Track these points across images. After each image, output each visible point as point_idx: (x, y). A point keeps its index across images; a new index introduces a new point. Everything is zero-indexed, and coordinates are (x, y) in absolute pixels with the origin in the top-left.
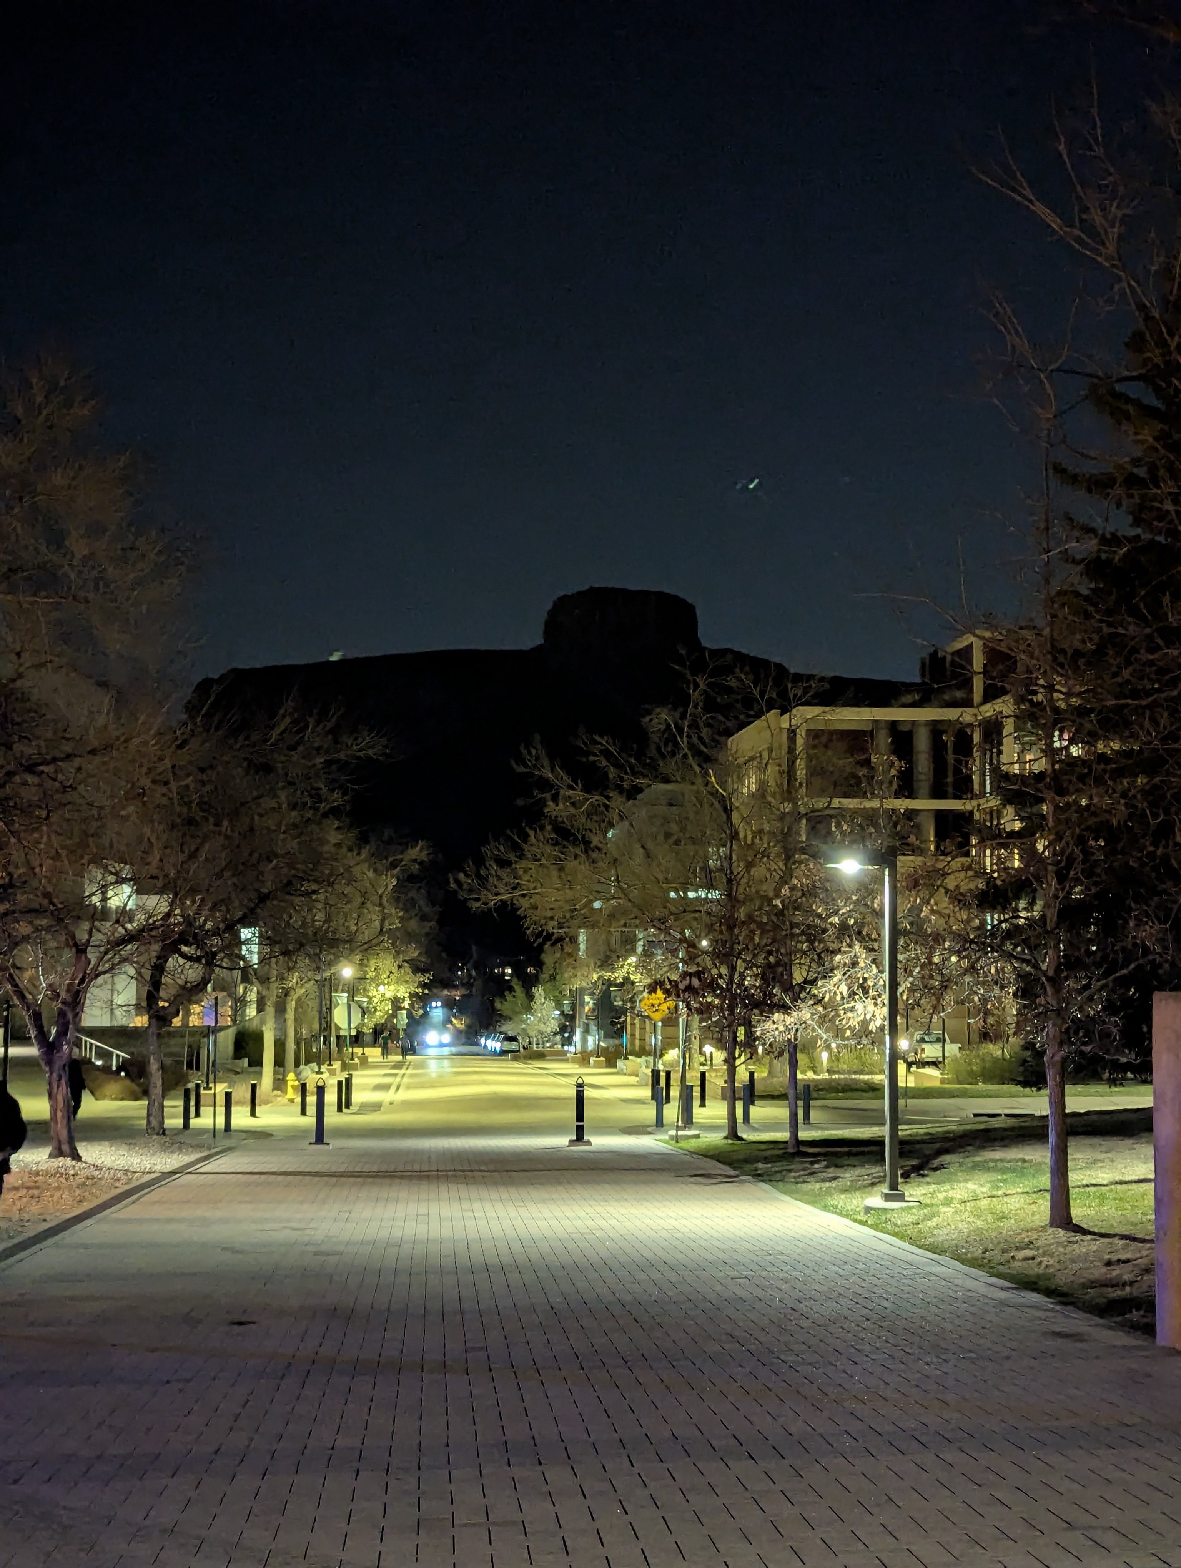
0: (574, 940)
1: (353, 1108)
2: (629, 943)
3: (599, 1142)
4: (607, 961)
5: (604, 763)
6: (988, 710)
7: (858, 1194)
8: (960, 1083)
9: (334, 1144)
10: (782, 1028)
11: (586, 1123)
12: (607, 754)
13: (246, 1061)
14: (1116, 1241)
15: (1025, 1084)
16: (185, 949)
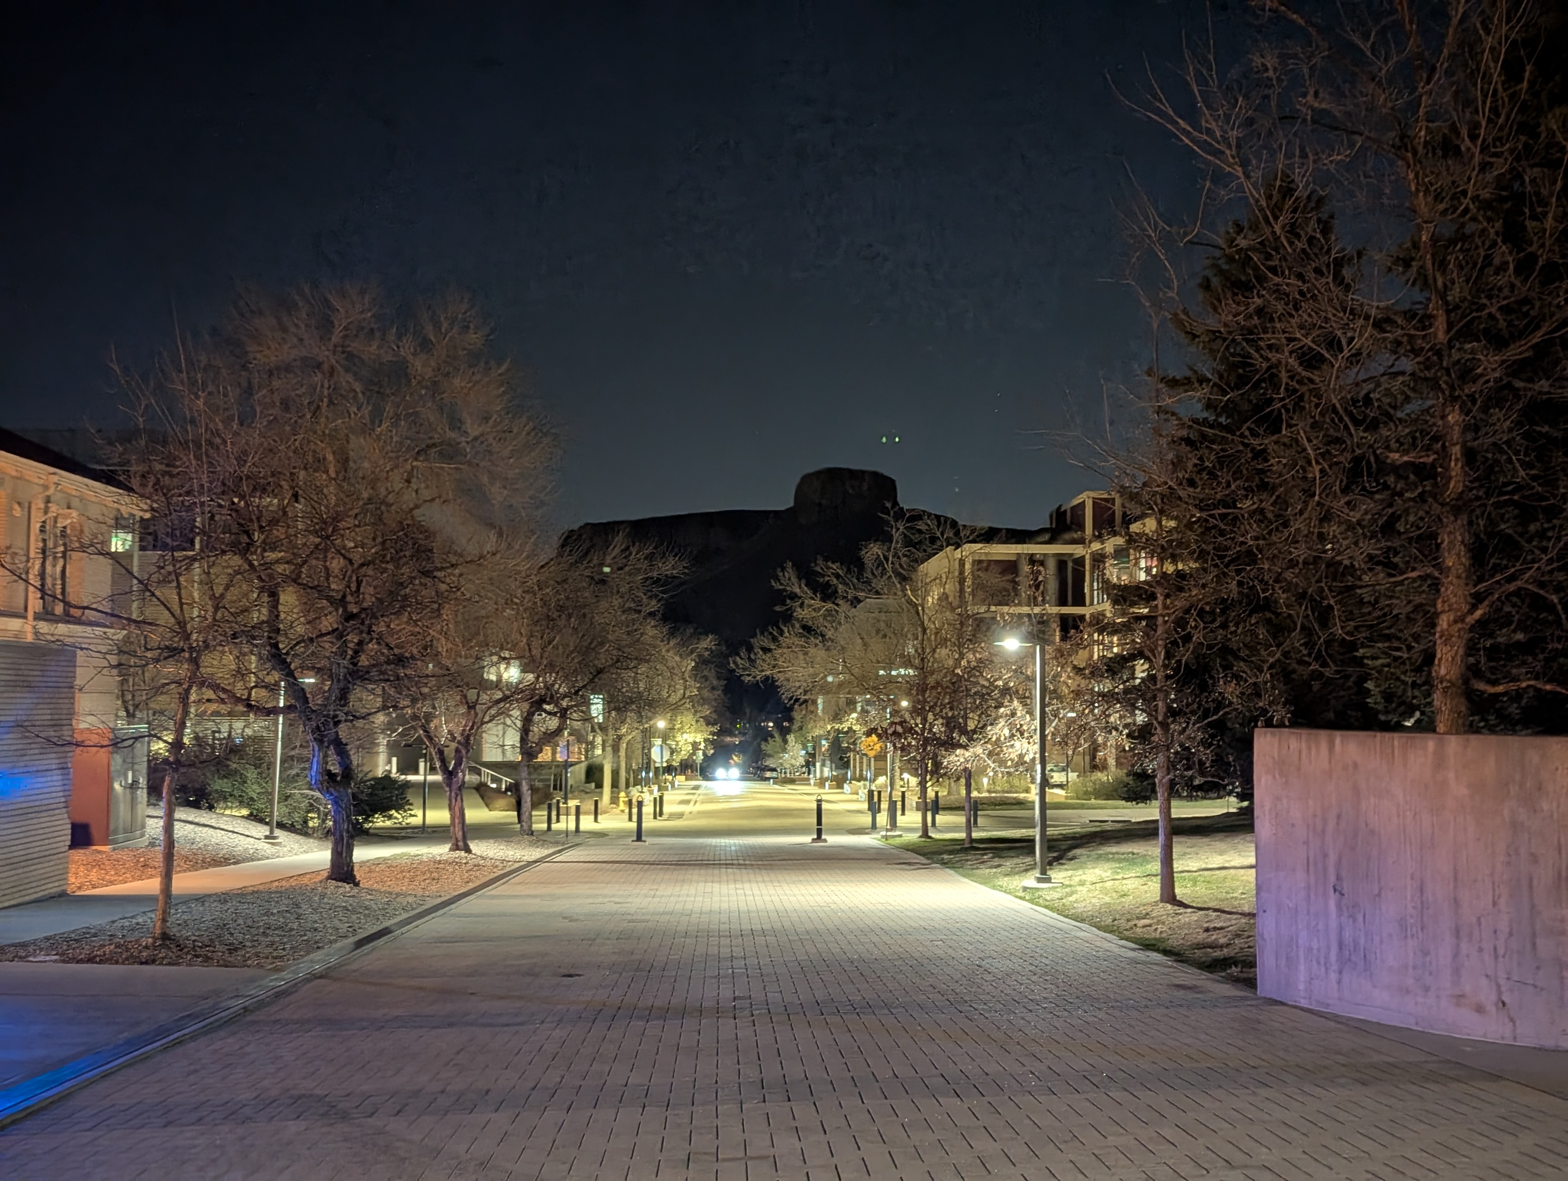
0: (814, 702)
1: (665, 817)
2: (851, 704)
3: (832, 840)
4: (837, 717)
5: (835, 581)
6: (1096, 546)
7: (1017, 877)
8: (1078, 798)
9: (649, 840)
10: (962, 760)
11: (823, 827)
12: (838, 576)
13: (593, 785)
14: (1210, 913)
15: (1128, 799)
16: (547, 707)
